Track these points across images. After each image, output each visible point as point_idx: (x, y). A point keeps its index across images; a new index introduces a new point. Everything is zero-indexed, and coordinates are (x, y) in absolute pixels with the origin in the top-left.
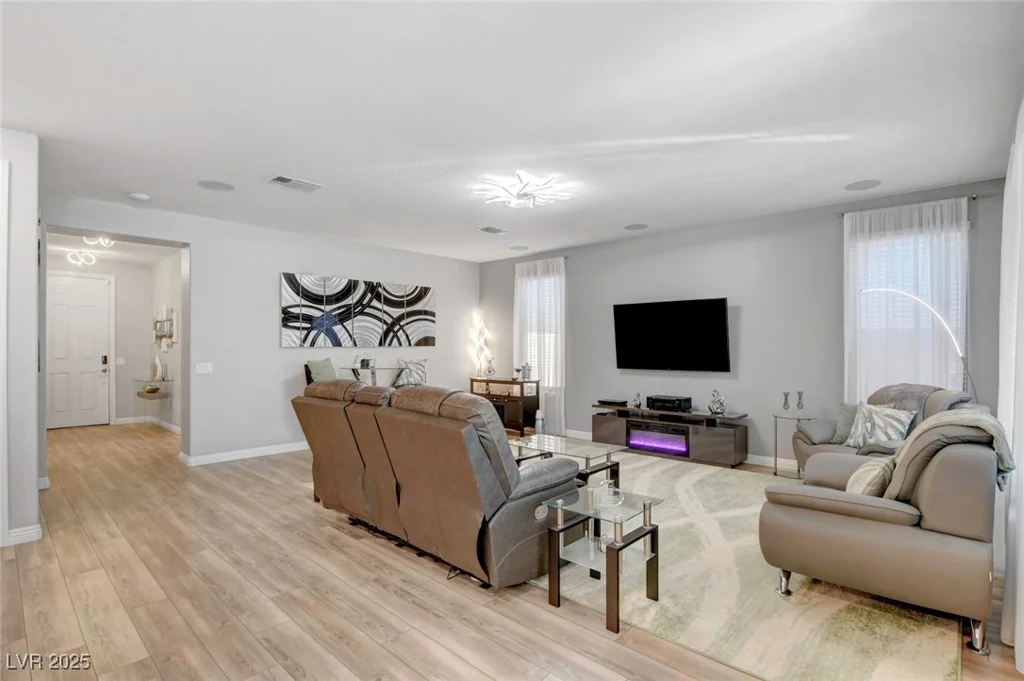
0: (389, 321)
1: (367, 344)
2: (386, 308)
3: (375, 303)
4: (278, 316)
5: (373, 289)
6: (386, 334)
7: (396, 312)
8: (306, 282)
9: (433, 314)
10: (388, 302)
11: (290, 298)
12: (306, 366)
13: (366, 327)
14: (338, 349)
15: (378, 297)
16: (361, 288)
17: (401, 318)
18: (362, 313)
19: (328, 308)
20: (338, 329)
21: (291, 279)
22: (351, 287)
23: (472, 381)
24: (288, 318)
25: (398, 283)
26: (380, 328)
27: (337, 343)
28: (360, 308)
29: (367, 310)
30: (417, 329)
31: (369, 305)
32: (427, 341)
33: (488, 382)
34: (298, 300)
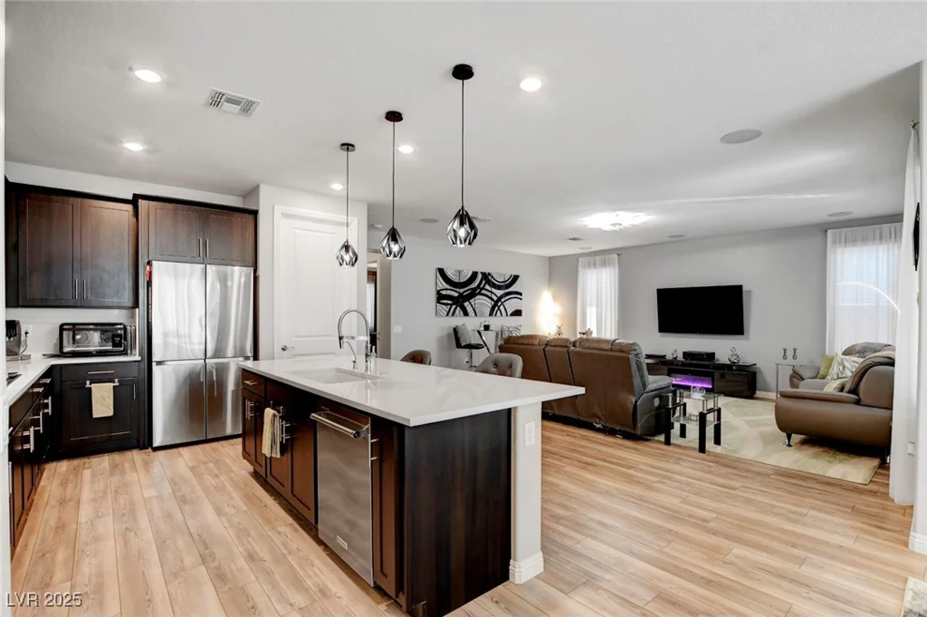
0: (495, 298)
1: (482, 315)
2: (494, 290)
3: (487, 287)
4: (433, 297)
5: (486, 276)
6: (493, 308)
7: (499, 293)
8: (450, 273)
9: (521, 294)
10: (494, 286)
11: (442, 284)
12: (455, 329)
13: (482, 303)
14: (466, 318)
15: (489, 282)
16: (480, 276)
17: (502, 296)
18: (480, 294)
19: (462, 291)
20: (466, 304)
21: (441, 272)
22: (474, 275)
24: (440, 297)
25: (500, 272)
26: (489, 303)
27: (466, 314)
28: (478, 291)
29: (483, 292)
30: (511, 305)
31: (483, 288)
32: (518, 313)
34: (445, 285)
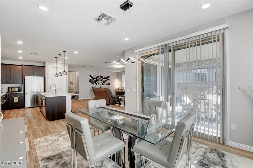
1: (101, 84)
2: (103, 79)
3: (102, 79)
4: (89, 81)
6: (103, 83)
7: (105, 80)
8: (92, 76)
9: (110, 80)
10: (103, 78)
11: (90, 78)
12: (93, 87)
13: (100, 82)
14: (96, 85)
15: (102, 78)
16: (100, 77)
17: (105, 81)
19: (95, 80)
20: (96, 82)
21: (90, 76)
22: (98, 76)
23: (116, 90)
24: (90, 81)
25: (105, 75)
26: (102, 82)
27: (96, 84)
28: (99, 80)
29: (101, 80)
30: (108, 82)
32: (109, 84)
33: (118, 90)
34: (91, 78)
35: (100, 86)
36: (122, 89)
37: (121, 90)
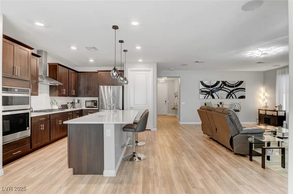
0: (229, 91)
1: (222, 98)
2: (228, 88)
3: (225, 87)
4: (199, 91)
5: (224, 83)
6: (228, 95)
7: (231, 89)
8: (206, 83)
9: (245, 89)
10: (229, 86)
11: (202, 87)
12: (205, 103)
13: (222, 93)
14: (213, 99)
15: (226, 85)
16: (221, 83)
17: (233, 90)
18: (221, 90)
19: (211, 89)
20: (214, 94)
21: (202, 83)
22: (218, 83)
23: (259, 110)
24: (201, 92)
25: (232, 80)
26: (226, 94)
27: (213, 97)
28: (220, 88)
29: (222, 89)
30: (239, 94)
31: (223, 87)
32: (243, 97)
33: (266, 110)
34: (203, 87)
35: (220, 101)
36: (277, 109)
37: (275, 111)
